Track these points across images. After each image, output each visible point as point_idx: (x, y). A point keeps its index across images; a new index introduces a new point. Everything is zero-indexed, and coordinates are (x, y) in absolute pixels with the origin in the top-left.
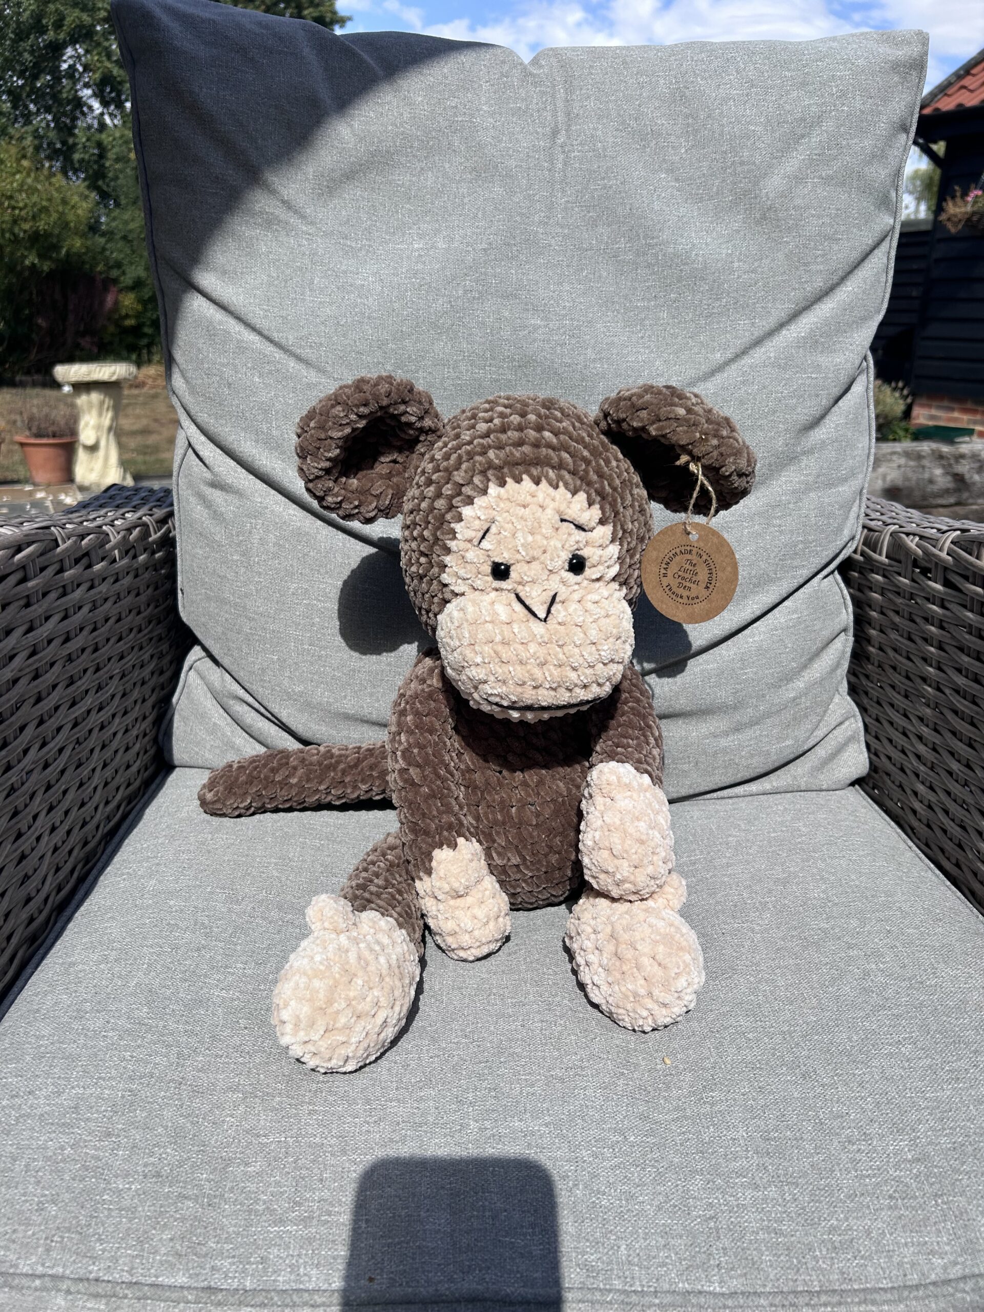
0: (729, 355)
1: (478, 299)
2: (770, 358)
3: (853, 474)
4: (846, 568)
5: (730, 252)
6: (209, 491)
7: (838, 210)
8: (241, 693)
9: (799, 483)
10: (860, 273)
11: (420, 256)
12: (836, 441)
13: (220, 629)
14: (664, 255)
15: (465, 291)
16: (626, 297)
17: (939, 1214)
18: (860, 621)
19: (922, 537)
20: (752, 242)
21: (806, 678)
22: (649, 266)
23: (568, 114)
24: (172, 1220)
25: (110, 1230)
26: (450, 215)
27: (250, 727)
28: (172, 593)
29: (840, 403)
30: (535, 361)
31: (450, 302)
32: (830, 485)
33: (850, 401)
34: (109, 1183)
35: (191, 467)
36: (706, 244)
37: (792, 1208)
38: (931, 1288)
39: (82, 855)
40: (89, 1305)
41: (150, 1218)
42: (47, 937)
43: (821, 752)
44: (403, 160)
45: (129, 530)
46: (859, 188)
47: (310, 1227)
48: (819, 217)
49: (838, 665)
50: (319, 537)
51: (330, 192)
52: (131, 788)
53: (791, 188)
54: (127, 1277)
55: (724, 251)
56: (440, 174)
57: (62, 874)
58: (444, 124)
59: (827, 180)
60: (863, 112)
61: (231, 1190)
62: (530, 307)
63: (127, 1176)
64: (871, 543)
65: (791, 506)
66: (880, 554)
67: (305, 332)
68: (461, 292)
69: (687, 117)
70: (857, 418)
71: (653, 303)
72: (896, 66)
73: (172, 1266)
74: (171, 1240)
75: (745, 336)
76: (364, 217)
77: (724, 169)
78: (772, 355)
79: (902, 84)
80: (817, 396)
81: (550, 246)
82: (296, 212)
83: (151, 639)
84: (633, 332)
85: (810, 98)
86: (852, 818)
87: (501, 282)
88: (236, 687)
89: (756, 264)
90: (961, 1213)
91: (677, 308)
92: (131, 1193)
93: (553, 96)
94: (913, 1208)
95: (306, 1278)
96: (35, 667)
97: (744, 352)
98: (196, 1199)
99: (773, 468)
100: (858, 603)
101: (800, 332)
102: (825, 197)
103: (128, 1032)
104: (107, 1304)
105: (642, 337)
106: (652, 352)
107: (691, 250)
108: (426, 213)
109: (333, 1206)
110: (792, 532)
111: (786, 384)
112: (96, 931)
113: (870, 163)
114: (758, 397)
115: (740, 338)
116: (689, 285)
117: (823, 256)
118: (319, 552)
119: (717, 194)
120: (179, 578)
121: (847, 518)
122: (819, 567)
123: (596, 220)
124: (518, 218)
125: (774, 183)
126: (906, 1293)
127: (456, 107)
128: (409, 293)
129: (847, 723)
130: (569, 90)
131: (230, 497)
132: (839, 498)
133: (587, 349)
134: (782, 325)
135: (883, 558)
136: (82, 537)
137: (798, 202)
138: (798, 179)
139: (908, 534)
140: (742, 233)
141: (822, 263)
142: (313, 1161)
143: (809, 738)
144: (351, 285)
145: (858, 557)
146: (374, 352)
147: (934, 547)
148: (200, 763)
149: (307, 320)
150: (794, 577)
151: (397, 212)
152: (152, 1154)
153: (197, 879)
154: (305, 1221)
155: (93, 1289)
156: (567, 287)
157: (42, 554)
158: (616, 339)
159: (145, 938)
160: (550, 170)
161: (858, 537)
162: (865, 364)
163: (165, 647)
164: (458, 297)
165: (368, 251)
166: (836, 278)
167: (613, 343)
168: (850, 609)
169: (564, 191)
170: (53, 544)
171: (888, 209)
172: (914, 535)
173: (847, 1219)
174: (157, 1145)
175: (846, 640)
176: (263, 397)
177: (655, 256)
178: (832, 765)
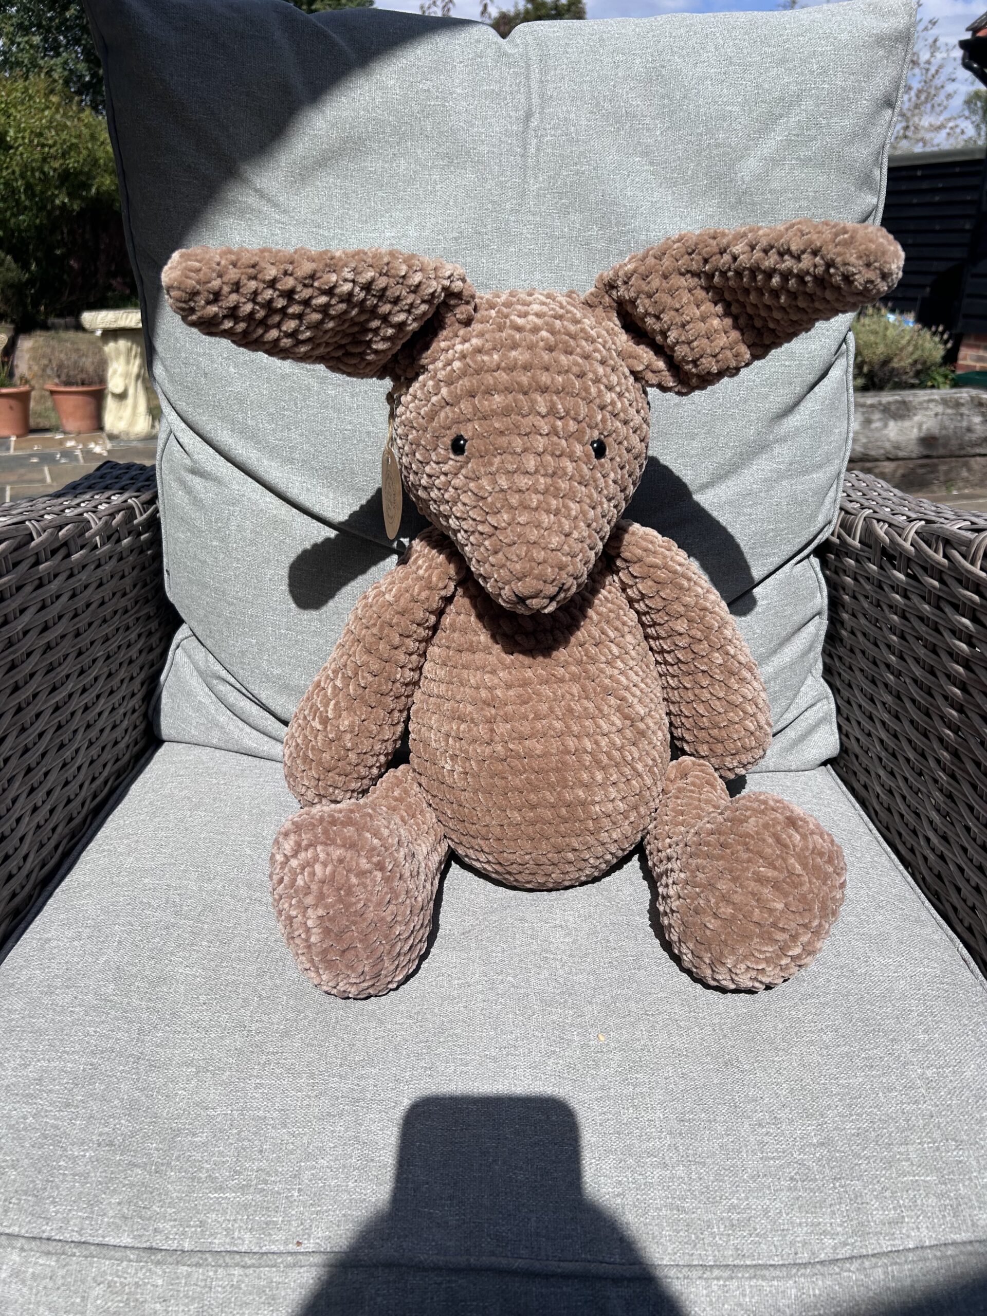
3: (828, 461)
4: (823, 551)
6: (189, 477)
7: (816, 192)
8: (223, 673)
9: (771, 471)
12: (811, 427)
13: (202, 612)
14: (636, 242)
17: (836, 1196)
18: (834, 603)
19: (890, 525)
21: (776, 663)
23: (542, 96)
24: (121, 1185)
25: (64, 1193)
26: (422, 203)
27: (233, 706)
28: (158, 572)
29: (816, 389)
32: (805, 472)
33: (827, 386)
34: (66, 1150)
35: (172, 453)
37: (697, 1186)
38: (818, 1266)
39: (67, 831)
40: (41, 1261)
42: (28, 912)
43: (791, 733)
44: (375, 146)
45: (112, 515)
46: (838, 169)
47: (247, 1194)
48: (796, 200)
49: (811, 648)
50: (294, 524)
51: (303, 180)
52: (119, 763)
53: (767, 171)
54: (76, 1237)
56: (412, 160)
57: (45, 852)
58: (416, 109)
59: (805, 162)
60: (844, 90)
61: (178, 1159)
63: (82, 1144)
64: (847, 527)
65: (762, 495)
66: (854, 539)
69: (663, 97)
70: (834, 403)
72: (879, 40)
73: (118, 1227)
74: (119, 1204)
76: (336, 205)
77: (699, 152)
79: (887, 58)
80: (791, 383)
81: (522, 234)
82: (269, 200)
83: (138, 619)
85: (789, 75)
86: (815, 801)
88: (218, 668)
90: (856, 1197)
92: (85, 1160)
93: (528, 78)
94: (812, 1190)
95: (240, 1241)
96: (10, 658)
98: (144, 1166)
99: (745, 456)
100: (834, 587)
102: (803, 180)
103: (95, 1008)
104: (57, 1261)
108: (399, 200)
109: (270, 1175)
110: (763, 521)
111: (758, 372)
112: (73, 907)
113: (851, 142)
118: (294, 539)
119: (692, 177)
120: (165, 560)
121: (822, 503)
122: (791, 554)
123: (567, 208)
124: (490, 206)
125: (750, 166)
126: (794, 1271)
127: (429, 90)
129: (819, 705)
130: (544, 71)
131: (209, 484)
132: (813, 486)
135: (856, 543)
136: (61, 528)
137: (775, 185)
138: (775, 161)
139: (879, 521)
140: (716, 218)
142: (255, 1134)
143: (778, 720)
145: (835, 540)
147: (900, 536)
148: (187, 738)
150: (764, 565)
151: (369, 200)
152: (106, 1124)
153: (171, 856)
154: (243, 1189)
155: (45, 1247)
156: (538, 276)
157: (15, 550)
159: (118, 916)
160: (522, 156)
161: (834, 521)
162: (844, 346)
163: (153, 625)
165: (340, 240)
168: (825, 593)
169: (536, 177)
170: (28, 537)
171: (871, 188)
172: (884, 521)
173: (747, 1198)
174: (112, 1116)
175: (820, 623)
176: (238, 387)
177: (628, 242)
178: (802, 746)
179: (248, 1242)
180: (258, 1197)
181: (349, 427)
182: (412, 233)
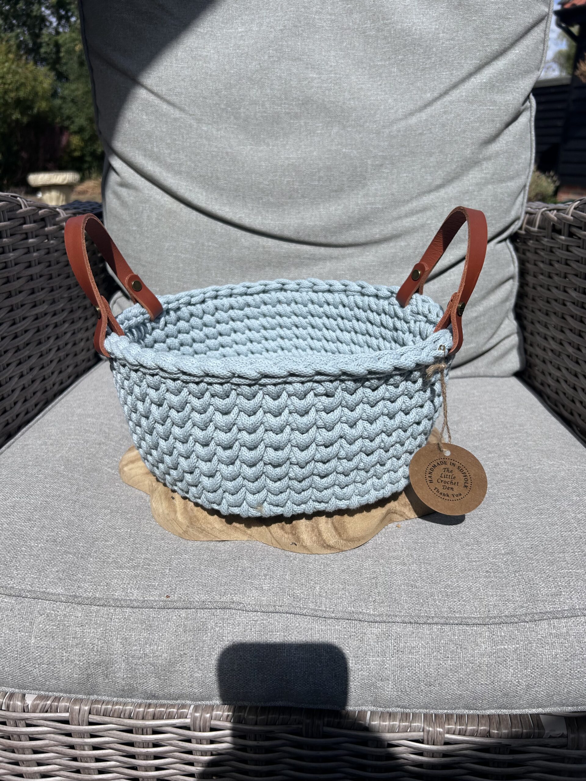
0: (436, 95)
1: (277, 61)
2: (462, 96)
3: (518, 175)
5: (437, 27)
6: (119, 189)
9: (481, 178)
10: (524, 42)
11: (242, 36)
12: (506, 152)
14: (395, 30)
15: (269, 57)
16: (370, 59)
18: (523, 273)
19: (558, 210)
20: (452, 20)
21: (485, 305)
22: (385, 38)
24: (59, 562)
25: (23, 564)
26: (261, 10)
29: (510, 128)
30: (313, 100)
31: (260, 64)
32: (502, 181)
33: (517, 127)
34: (26, 542)
36: (423, 23)
37: (424, 575)
41: (47, 561)
43: (494, 353)
47: (137, 570)
49: (507, 299)
50: (182, 213)
54: (29, 588)
55: (434, 27)
62: (310, 66)
63: (37, 540)
64: (530, 222)
65: (476, 193)
66: (535, 227)
67: (171, 86)
68: (266, 57)
70: (521, 138)
71: (387, 62)
73: (56, 584)
74: (57, 571)
75: (446, 82)
78: (464, 94)
80: (493, 121)
81: (323, 27)
82: (167, 12)
84: (374, 81)
87: (291, 50)
89: (454, 34)
90: (530, 581)
91: (403, 65)
92: (37, 548)
94: (500, 578)
95: (131, 594)
97: (446, 93)
98: (74, 554)
99: (464, 168)
100: (522, 263)
101: (483, 79)
105: (381, 85)
106: (386, 94)
107: (412, 26)
108: (246, 9)
109: (152, 562)
111: (472, 114)
114: (454, 122)
115: (443, 84)
116: (410, 49)
117: (498, 29)
118: (182, 223)
121: (514, 203)
122: (494, 234)
123: (352, 10)
124: (303, 10)
128: (235, 59)
129: (512, 337)
131: (131, 192)
132: (509, 190)
133: (344, 92)
134: (471, 75)
135: (536, 229)
139: (550, 211)
140: (446, 15)
141: (498, 33)
142: (144, 542)
143: (486, 343)
144: (200, 56)
145: (523, 232)
146: (213, 96)
147: (564, 213)
149: (174, 78)
151: (229, 9)
152: (53, 531)
154: (134, 568)
156: (333, 53)
157: (10, 211)
158: (363, 86)
161: (522, 218)
162: (528, 103)
164: (265, 61)
165: (211, 35)
166: (507, 44)
167: (362, 88)
168: (516, 264)
171: (543, 2)
172: (554, 210)
173: (458, 582)
174: (57, 527)
175: (513, 284)
176: (148, 127)
177: (389, 31)
178: (502, 361)
179: (136, 594)
180: (144, 572)
181: (216, 150)
182: (255, 28)
